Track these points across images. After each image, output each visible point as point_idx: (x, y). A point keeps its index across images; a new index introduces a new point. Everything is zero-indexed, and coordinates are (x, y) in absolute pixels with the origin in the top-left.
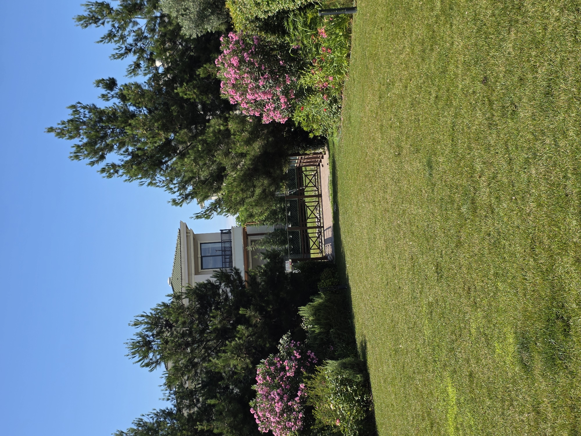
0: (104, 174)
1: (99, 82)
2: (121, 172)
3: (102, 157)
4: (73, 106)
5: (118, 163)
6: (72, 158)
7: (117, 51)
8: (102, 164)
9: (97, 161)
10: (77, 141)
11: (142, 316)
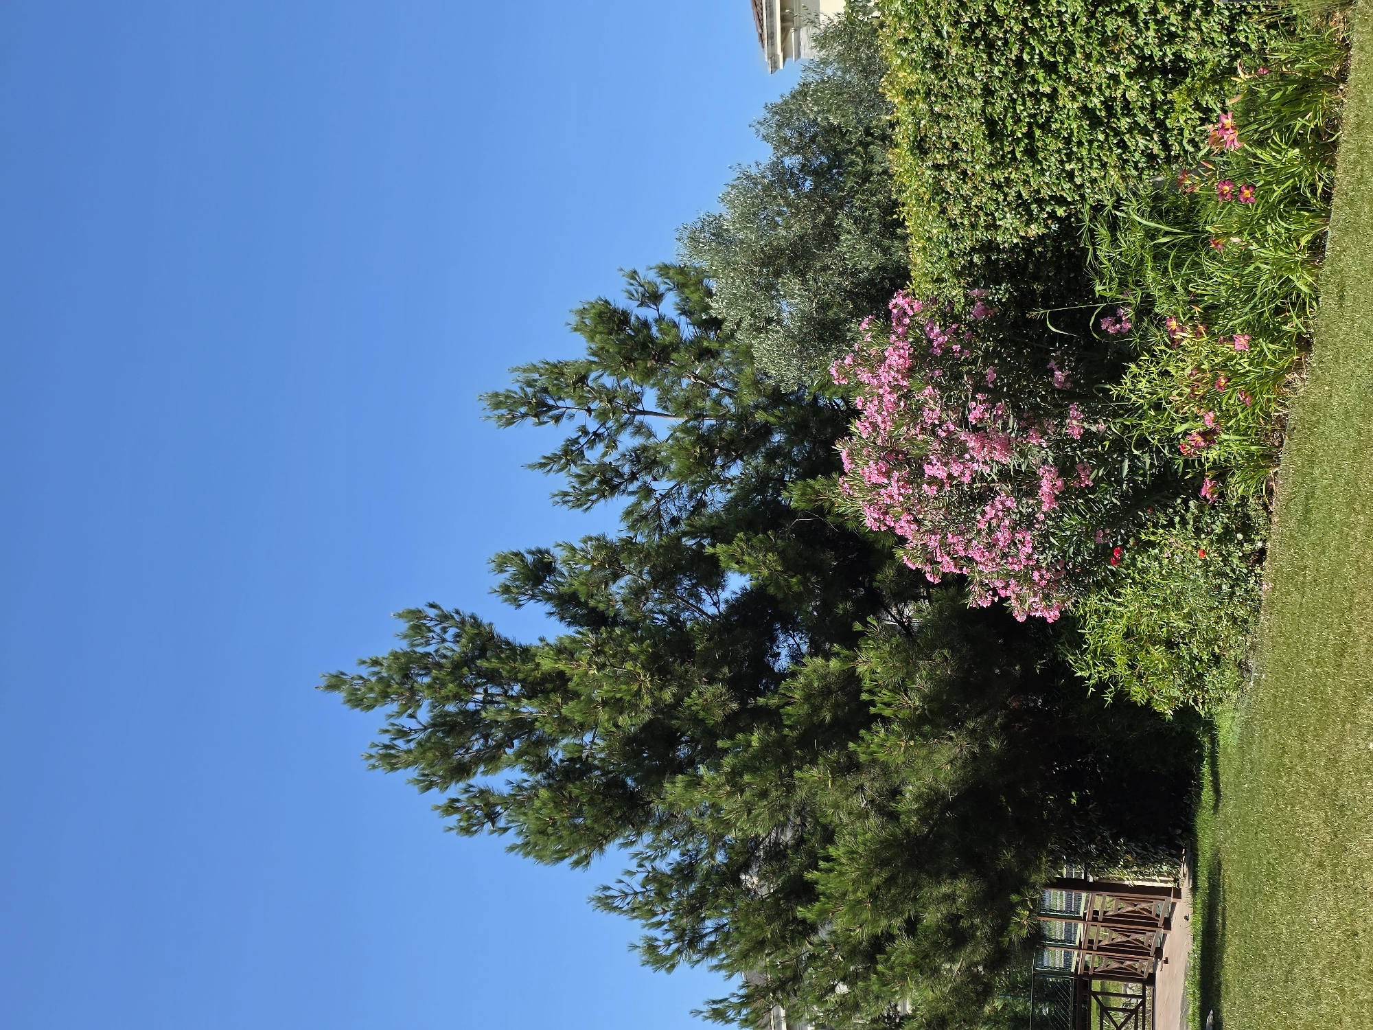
2: (504, 819)
3: (462, 774)
6: (374, 761)
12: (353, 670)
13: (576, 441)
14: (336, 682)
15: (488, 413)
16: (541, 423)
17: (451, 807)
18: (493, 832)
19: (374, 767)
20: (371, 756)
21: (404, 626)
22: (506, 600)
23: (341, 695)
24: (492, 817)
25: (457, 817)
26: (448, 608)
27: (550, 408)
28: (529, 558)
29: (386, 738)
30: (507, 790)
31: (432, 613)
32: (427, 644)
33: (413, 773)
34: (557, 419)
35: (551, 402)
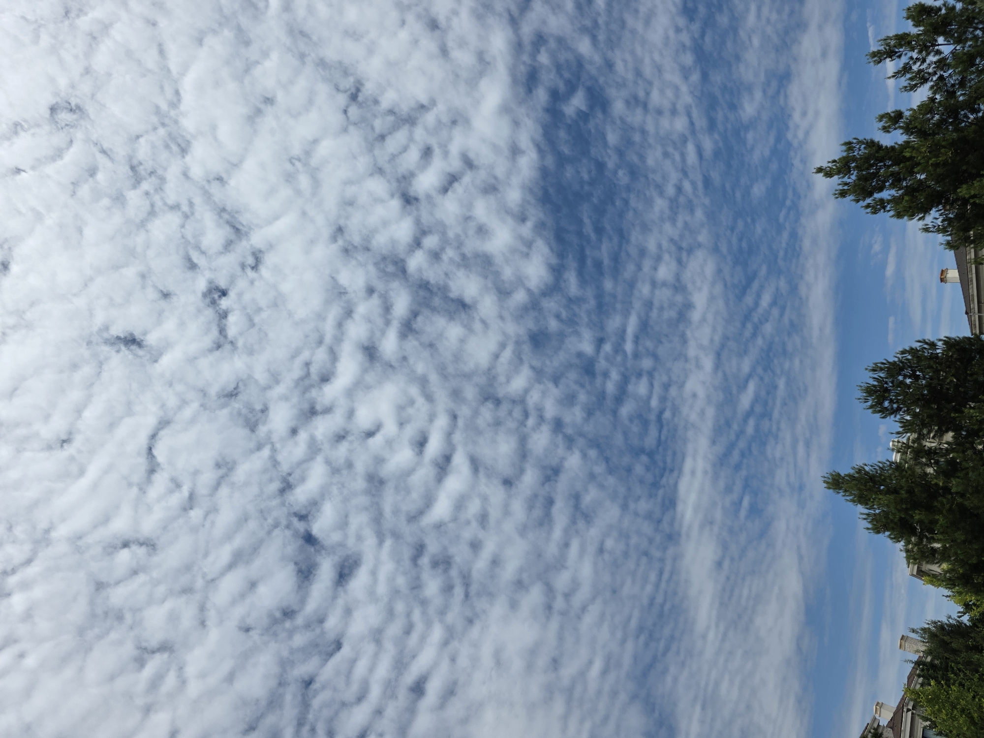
13: (908, 63)
14: (820, 170)
15: (870, 60)
16: (892, 60)
17: (868, 206)
19: (837, 198)
20: (836, 194)
21: (844, 148)
22: (885, 132)
23: (821, 175)
24: (884, 208)
25: (870, 209)
26: (861, 138)
27: (896, 52)
28: (892, 115)
29: (841, 187)
30: (889, 198)
31: (855, 141)
32: (854, 152)
33: (852, 197)
34: (899, 57)
35: (897, 50)
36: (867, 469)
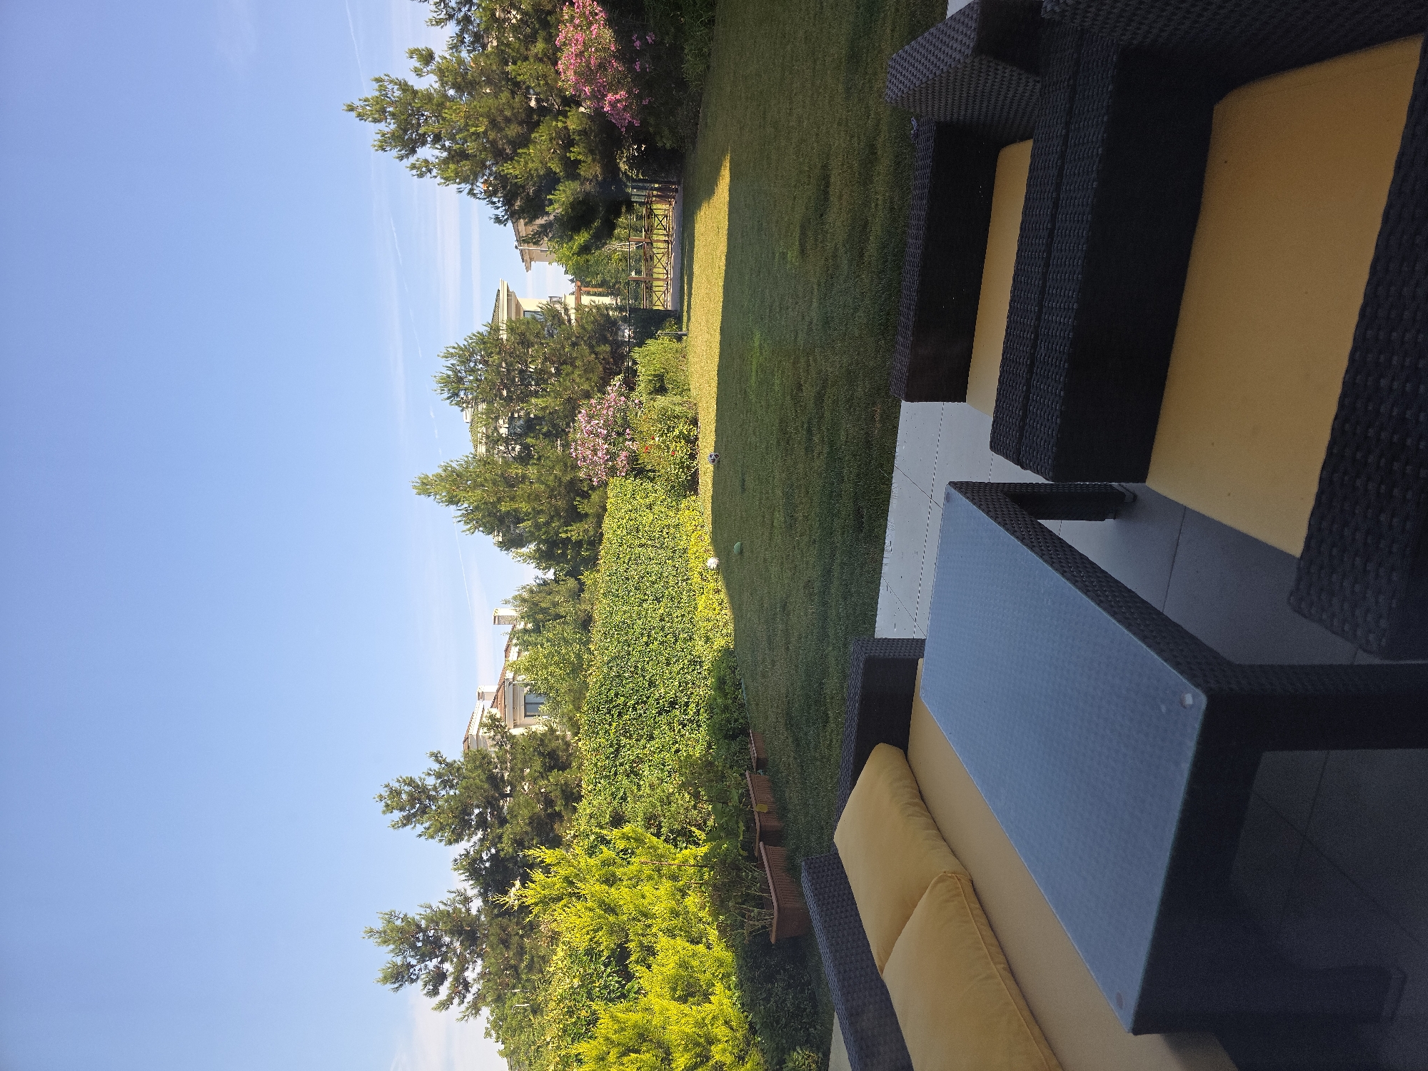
0: (414, 172)
1: (412, 53)
2: (435, 172)
3: (413, 151)
4: (378, 80)
5: (431, 159)
6: (376, 148)
7: (435, 15)
8: (412, 159)
9: (407, 156)
10: (382, 126)
11: (454, 348)
12: (357, 103)
14: (351, 108)
17: (413, 167)
18: (431, 178)
19: (377, 150)
20: (375, 146)
21: (376, 85)
22: (417, 73)
23: (354, 114)
24: (430, 171)
26: (393, 77)
28: (423, 52)
29: (378, 137)
31: (386, 79)
33: (394, 152)
36: (454, 465)
